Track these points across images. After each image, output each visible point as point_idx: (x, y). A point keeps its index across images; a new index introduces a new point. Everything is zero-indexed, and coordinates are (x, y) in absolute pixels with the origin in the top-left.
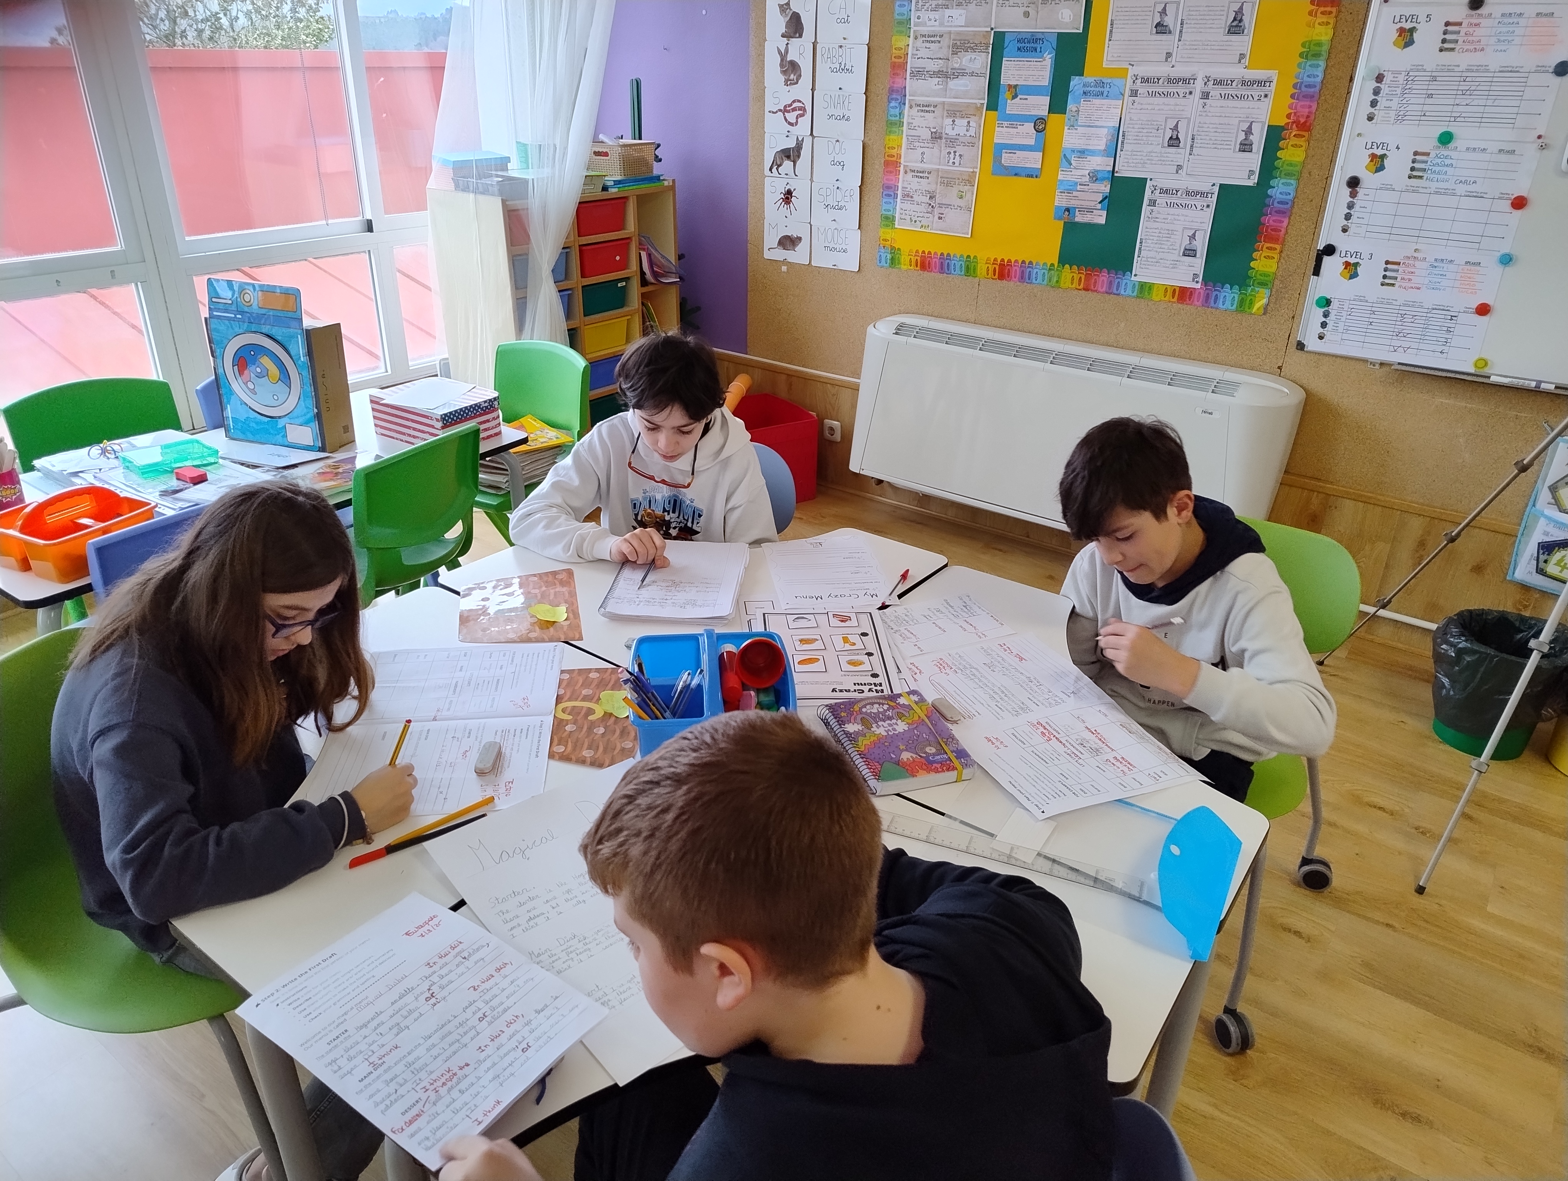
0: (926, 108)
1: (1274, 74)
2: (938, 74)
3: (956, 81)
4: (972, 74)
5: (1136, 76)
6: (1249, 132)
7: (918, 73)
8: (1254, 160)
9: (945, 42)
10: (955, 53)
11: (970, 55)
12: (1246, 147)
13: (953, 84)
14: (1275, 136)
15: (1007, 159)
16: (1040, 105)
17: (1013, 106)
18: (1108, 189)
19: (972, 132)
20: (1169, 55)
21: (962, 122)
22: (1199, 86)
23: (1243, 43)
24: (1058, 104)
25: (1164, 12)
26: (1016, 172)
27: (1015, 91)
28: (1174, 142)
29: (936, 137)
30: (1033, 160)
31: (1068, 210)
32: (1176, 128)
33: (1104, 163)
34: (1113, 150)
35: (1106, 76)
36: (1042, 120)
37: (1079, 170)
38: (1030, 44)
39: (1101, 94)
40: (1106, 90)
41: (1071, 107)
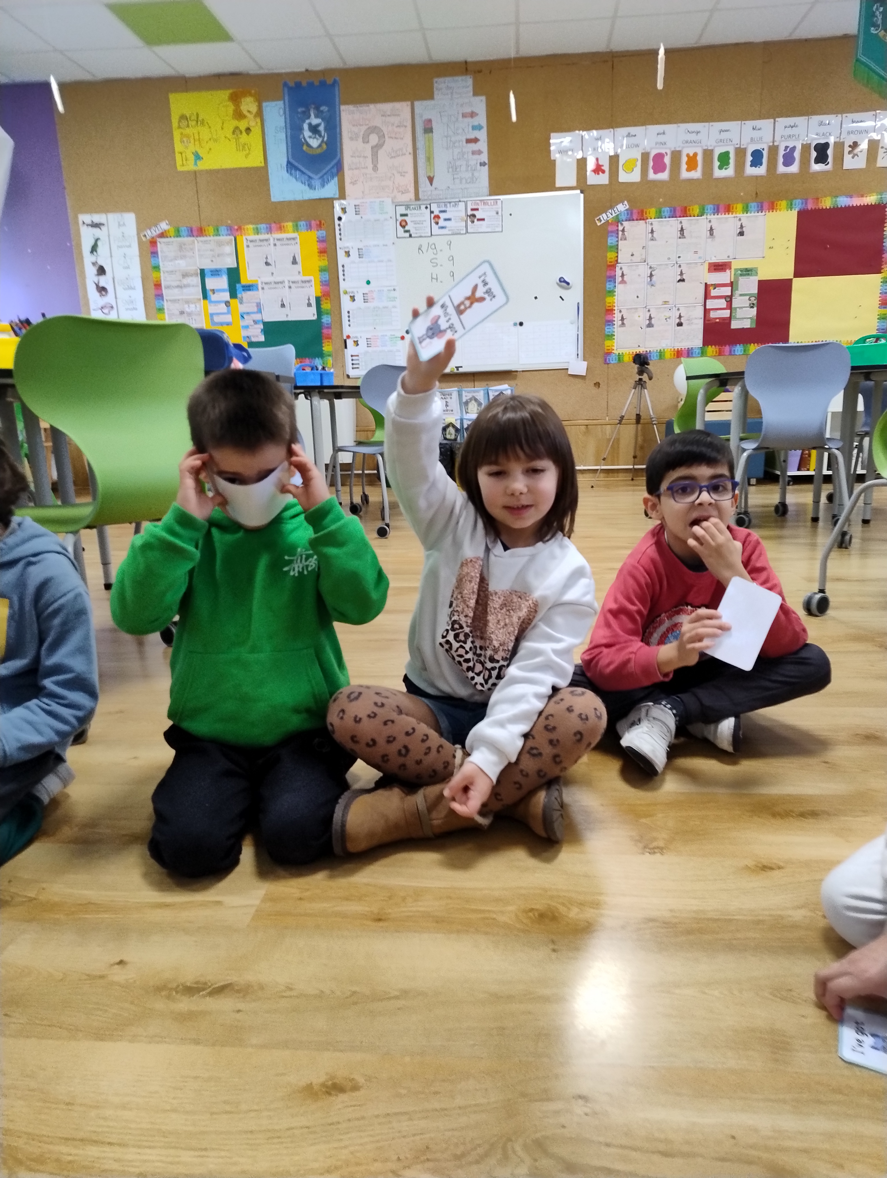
0: (174, 301)
1: (312, 278)
2: (178, 287)
4: (193, 286)
5: (262, 283)
6: (309, 299)
7: (168, 287)
8: (314, 309)
9: (178, 273)
10: (183, 278)
11: (190, 278)
12: (309, 305)
13: (185, 290)
14: (318, 300)
15: (216, 318)
16: (226, 296)
17: (214, 297)
18: (263, 327)
19: (198, 309)
20: (272, 274)
21: (192, 306)
22: (287, 284)
23: (299, 267)
24: (233, 294)
25: (267, 258)
26: (221, 323)
27: (213, 291)
28: (283, 306)
29: (182, 313)
30: (228, 318)
31: (247, 336)
32: (282, 301)
33: (258, 317)
34: (259, 311)
35: (251, 283)
36: (228, 302)
37: (248, 320)
38: (216, 273)
39: (250, 290)
40: (251, 288)
41: (239, 295)
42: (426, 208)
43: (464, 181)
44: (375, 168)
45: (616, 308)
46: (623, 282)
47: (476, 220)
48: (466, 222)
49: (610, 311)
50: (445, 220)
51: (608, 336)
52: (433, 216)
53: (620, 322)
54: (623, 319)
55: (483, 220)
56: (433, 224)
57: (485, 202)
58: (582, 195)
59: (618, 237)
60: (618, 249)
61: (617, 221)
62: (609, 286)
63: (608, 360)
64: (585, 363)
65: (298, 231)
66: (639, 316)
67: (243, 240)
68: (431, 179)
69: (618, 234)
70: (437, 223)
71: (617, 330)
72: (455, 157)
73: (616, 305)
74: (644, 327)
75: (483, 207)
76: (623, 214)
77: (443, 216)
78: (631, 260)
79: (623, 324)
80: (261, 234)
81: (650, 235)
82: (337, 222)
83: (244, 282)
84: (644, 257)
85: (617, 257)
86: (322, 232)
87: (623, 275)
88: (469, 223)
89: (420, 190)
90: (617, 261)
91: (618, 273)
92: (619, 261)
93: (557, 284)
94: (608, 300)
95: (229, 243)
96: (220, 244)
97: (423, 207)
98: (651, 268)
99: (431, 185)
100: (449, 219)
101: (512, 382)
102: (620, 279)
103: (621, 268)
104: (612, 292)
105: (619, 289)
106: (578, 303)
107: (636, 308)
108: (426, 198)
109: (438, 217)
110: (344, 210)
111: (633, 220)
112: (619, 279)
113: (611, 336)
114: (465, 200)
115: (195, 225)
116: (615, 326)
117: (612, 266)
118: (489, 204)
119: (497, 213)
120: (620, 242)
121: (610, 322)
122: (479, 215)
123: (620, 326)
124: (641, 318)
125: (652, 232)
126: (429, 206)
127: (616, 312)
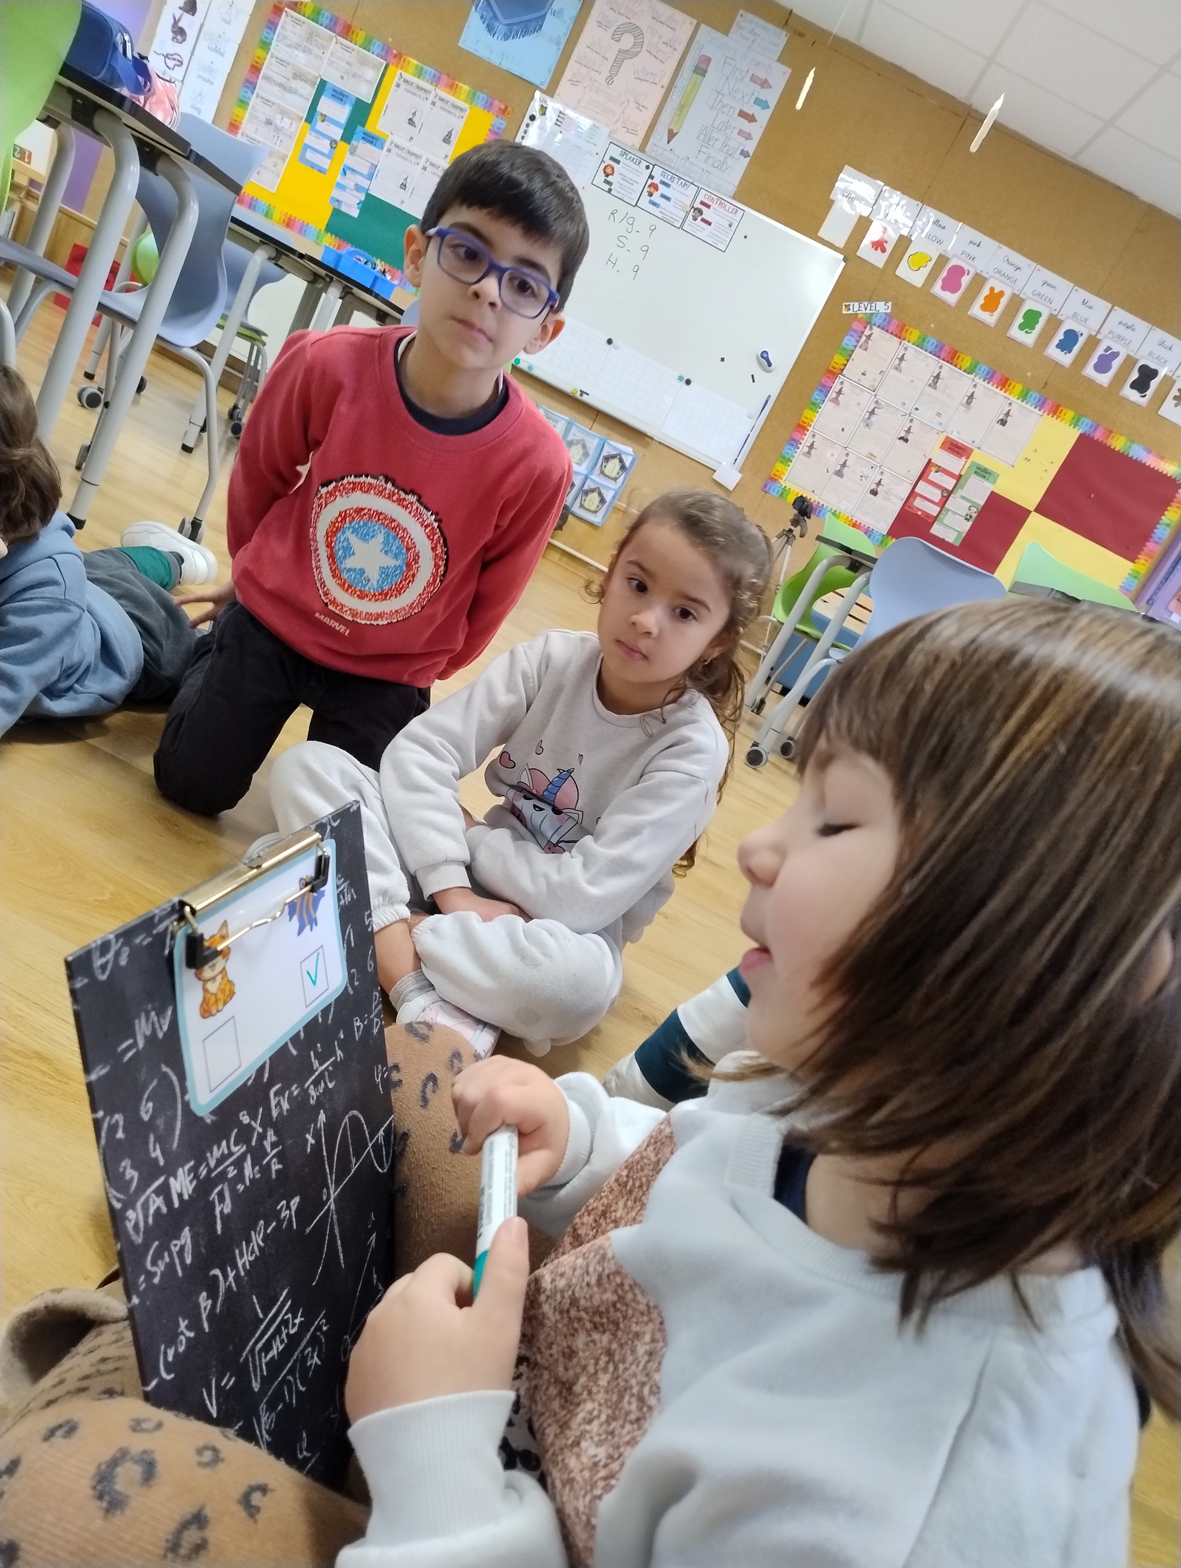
0: (267, 102)
2: (281, 85)
3: (290, 95)
4: (301, 96)
5: (392, 142)
7: (267, 78)
9: (289, 68)
10: (294, 78)
11: (303, 84)
13: (288, 95)
15: (309, 155)
16: (337, 133)
17: (320, 126)
18: (363, 199)
19: (292, 130)
20: (412, 138)
21: (287, 121)
22: (422, 162)
23: (448, 150)
24: (347, 137)
25: (414, 114)
26: (313, 166)
27: (324, 118)
28: (403, 186)
29: (269, 122)
30: (325, 163)
31: (338, 201)
32: (406, 179)
33: (365, 183)
34: (370, 177)
35: (376, 134)
36: (336, 142)
37: (350, 181)
38: (340, 96)
39: (372, 143)
40: (374, 141)
41: (354, 142)
42: (647, 167)
43: (711, 161)
44: (610, 80)
45: (810, 429)
46: (835, 401)
47: (700, 218)
48: (688, 213)
49: (802, 428)
50: (663, 196)
51: (784, 457)
52: (650, 181)
53: (807, 449)
54: (811, 447)
55: (709, 224)
56: (645, 193)
57: (721, 202)
58: (843, 264)
59: (858, 342)
60: (851, 356)
61: (868, 322)
62: (816, 396)
63: (768, 488)
64: (740, 476)
65: (471, 103)
66: (832, 455)
67: (395, 74)
68: (671, 135)
69: (860, 337)
70: (651, 195)
71: (798, 456)
72: (715, 125)
73: (813, 424)
74: (831, 471)
75: (716, 207)
76: (879, 315)
77: (662, 189)
78: (859, 380)
79: (809, 453)
80: (423, 79)
81: (897, 361)
82: (527, 120)
83: (369, 127)
84: (876, 384)
85: (845, 365)
86: (501, 121)
87: (839, 392)
88: (690, 217)
89: (652, 141)
90: (843, 370)
91: (836, 386)
92: (844, 372)
93: (757, 357)
94: (807, 413)
95: (376, 67)
96: (363, 62)
97: (645, 164)
98: (877, 402)
99: (668, 142)
100: (668, 199)
101: (641, 450)
102: (834, 395)
103: (842, 383)
104: (815, 406)
105: (827, 406)
106: (769, 396)
107: (834, 443)
108: (653, 154)
109: (655, 187)
110: (543, 110)
111: (887, 331)
112: (832, 394)
113: (787, 460)
114: (700, 186)
115: (345, 17)
116: (798, 451)
117: (833, 374)
118: (727, 208)
119: (730, 226)
120: (857, 348)
121: (795, 443)
122: (707, 214)
123: (804, 454)
124: (834, 458)
125: (902, 359)
126: (651, 167)
127: (808, 433)
